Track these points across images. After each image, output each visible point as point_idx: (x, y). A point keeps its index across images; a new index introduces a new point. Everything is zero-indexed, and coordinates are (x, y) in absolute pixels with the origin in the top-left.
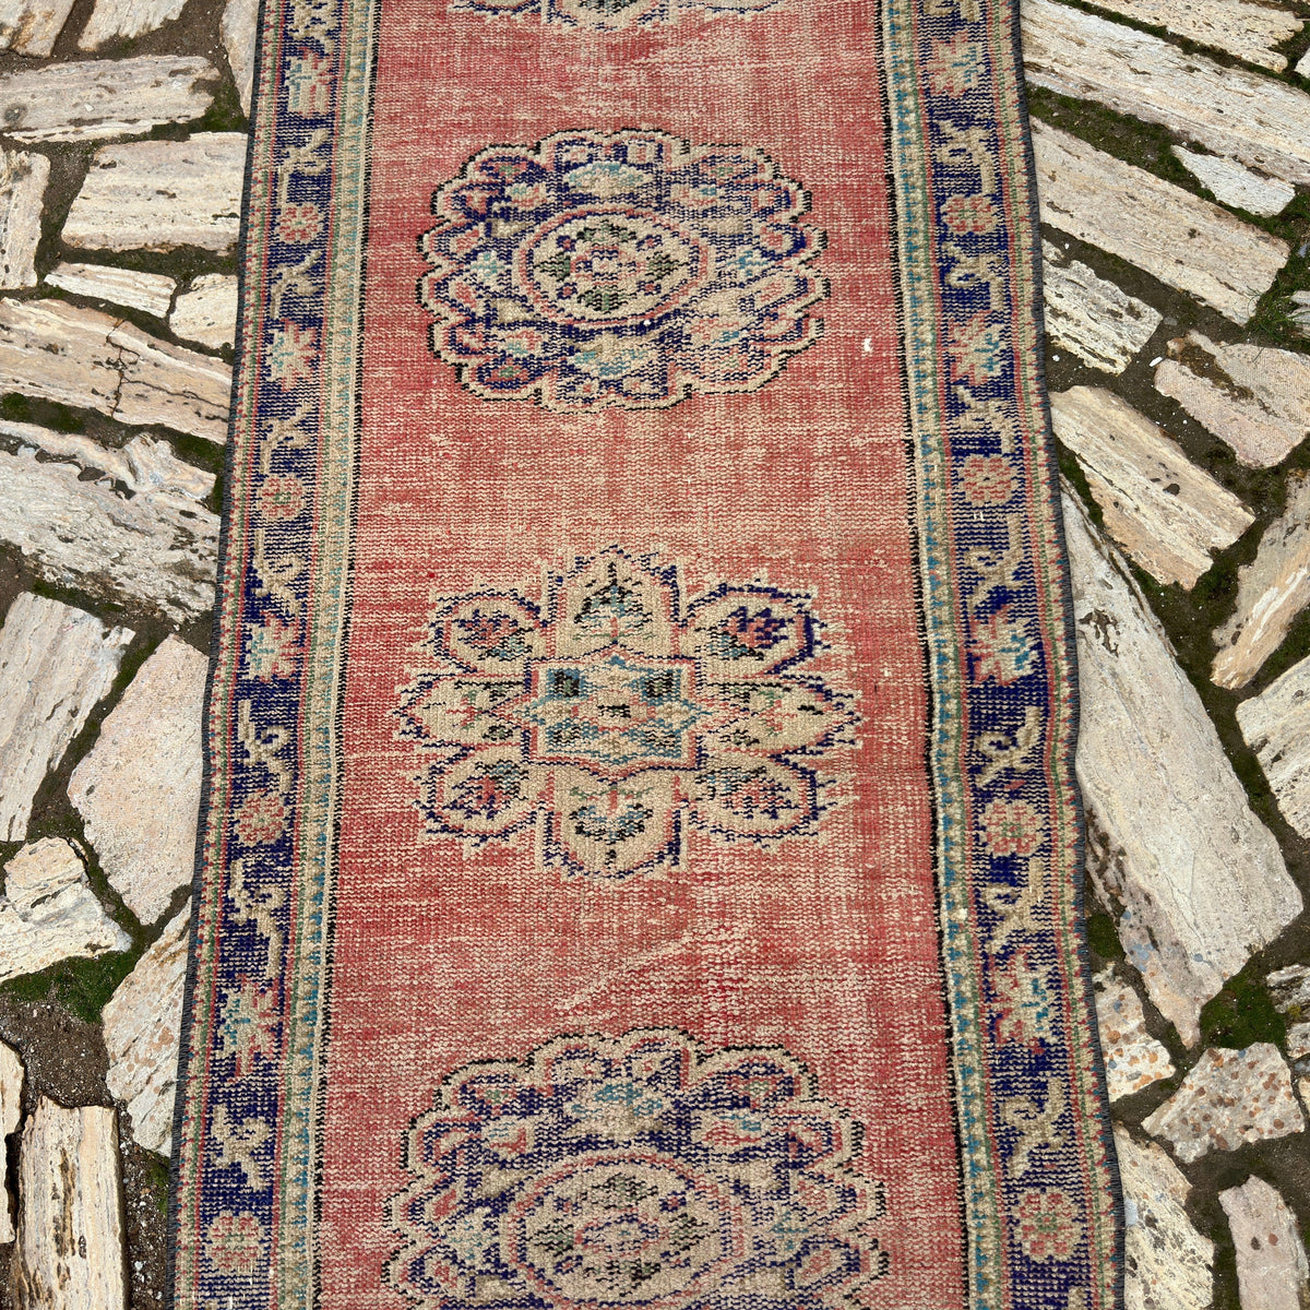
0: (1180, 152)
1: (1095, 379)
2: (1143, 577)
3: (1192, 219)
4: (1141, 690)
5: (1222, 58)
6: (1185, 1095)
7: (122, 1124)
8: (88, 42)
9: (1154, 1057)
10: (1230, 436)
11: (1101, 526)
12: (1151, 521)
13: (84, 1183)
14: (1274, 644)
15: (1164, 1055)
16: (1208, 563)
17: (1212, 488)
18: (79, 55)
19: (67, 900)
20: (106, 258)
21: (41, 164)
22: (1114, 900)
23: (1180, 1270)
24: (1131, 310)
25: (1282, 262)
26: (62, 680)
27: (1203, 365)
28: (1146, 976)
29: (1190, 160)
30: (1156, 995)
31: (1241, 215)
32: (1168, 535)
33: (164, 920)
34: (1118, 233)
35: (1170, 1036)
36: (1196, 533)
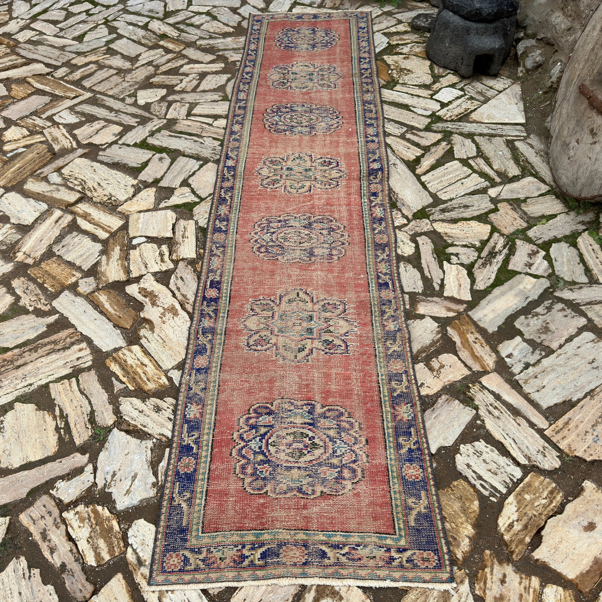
1: (394, 136)
2: (403, 159)
3: (413, 116)
4: (401, 173)
5: (419, 96)
6: (409, 226)
7: (197, 223)
8: (198, 90)
9: (403, 221)
10: (420, 142)
11: (395, 153)
12: (404, 152)
13: (189, 229)
14: (428, 168)
16: (415, 158)
17: (416, 148)
18: (196, 92)
19: (187, 195)
20: (200, 116)
21: (187, 105)
22: (396, 200)
23: (408, 247)
24: (401, 128)
25: (429, 121)
26: (188, 168)
27: (414, 134)
28: (402, 210)
29: (412, 109)
30: (404, 212)
31: (422, 115)
32: (408, 154)
33: (207, 197)
34: (399, 118)
35: (407, 218)
36: (412, 153)
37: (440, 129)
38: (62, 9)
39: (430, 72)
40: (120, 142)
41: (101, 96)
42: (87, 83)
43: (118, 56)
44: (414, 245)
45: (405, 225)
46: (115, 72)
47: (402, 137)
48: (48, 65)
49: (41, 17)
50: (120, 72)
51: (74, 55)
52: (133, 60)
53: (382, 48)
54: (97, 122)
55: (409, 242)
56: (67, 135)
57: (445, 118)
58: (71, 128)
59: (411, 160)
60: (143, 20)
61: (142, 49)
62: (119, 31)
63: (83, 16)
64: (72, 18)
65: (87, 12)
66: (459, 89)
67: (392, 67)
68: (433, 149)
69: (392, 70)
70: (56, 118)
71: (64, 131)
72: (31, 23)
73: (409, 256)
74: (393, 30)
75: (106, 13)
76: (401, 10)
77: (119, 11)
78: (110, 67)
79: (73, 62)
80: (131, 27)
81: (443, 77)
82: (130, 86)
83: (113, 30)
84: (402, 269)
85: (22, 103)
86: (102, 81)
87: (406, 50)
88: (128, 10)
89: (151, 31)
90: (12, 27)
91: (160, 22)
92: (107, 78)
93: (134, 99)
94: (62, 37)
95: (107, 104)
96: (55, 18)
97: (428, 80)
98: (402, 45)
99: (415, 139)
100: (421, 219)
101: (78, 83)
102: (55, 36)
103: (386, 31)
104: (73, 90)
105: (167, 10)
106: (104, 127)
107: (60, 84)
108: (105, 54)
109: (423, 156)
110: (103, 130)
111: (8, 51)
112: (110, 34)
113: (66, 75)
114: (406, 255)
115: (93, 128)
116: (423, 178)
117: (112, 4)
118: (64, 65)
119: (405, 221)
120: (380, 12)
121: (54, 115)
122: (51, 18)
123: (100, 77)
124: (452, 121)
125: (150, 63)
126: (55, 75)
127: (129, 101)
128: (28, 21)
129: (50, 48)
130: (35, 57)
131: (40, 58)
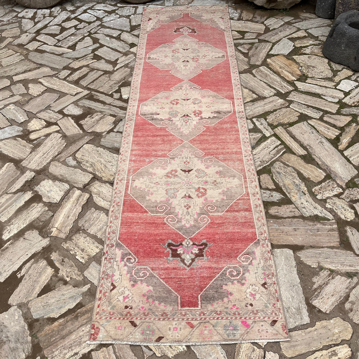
0: (322, 96)
1: (315, 119)
2: (326, 138)
3: (325, 103)
4: (328, 149)
5: (326, 87)
6: (345, 194)
9: (339, 190)
10: (335, 124)
11: (319, 133)
12: (326, 132)
14: (347, 145)
15: (341, 189)
16: (335, 136)
17: (334, 129)
22: (330, 172)
23: (349, 213)
24: (318, 112)
25: (339, 107)
27: (330, 117)
28: (336, 180)
29: (323, 97)
30: (338, 182)
31: (332, 102)
32: (329, 134)
34: (315, 104)
35: (341, 187)
36: (333, 133)
37: (348, 113)
38: (57, 25)
39: (329, 68)
40: (115, 130)
41: (95, 93)
42: (84, 83)
43: (103, 61)
44: (353, 211)
45: (342, 194)
46: (102, 73)
47: (321, 119)
48: (53, 69)
49: (43, 31)
50: (106, 72)
51: (71, 61)
52: (114, 63)
53: (290, 50)
54: (95, 114)
55: (348, 208)
56: (75, 125)
57: (350, 104)
58: (77, 119)
59: (333, 138)
60: (115, 34)
61: (118, 55)
62: (100, 41)
63: (73, 30)
64: (65, 32)
65: (75, 27)
66: (354, 81)
67: (301, 65)
68: (347, 130)
69: (302, 67)
70: (65, 111)
71: (72, 121)
72: (37, 36)
73: (351, 221)
74: (295, 35)
75: (89, 28)
76: (297, 21)
77: (98, 26)
78: (98, 70)
79: (71, 66)
80: (108, 38)
81: (340, 71)
82: (115, 84)
83: (95, 41)
84: (349, 233)
85: (39, 99)
86: (94, 80)
87: (308, 51)
88: (104, 26)
89: (123, 41)
90: (24, 39)
91: (128, 34)
92: (97, 79)
93: (119, 94)
94: (60, 47)
95: (101, 99)
96: (54, 32)
97: (330, 74)
98: (304, 47)
99: (332, 121)
100: (353, 188)
101: (76, 83)
102: (55, 45)
103: (290, 36)
104: (74, 89)
105: (132, 24)
106: (101, 118)
107: (64, 83)
108: (93, 59)
109: (341, 135)
110: (101, 121)
111: (23, 58)
112: (94, 43)
113: (68, 76)
114: (349, 220)
115: (94, 119)
116: (346, 153)
117: (92, 21)
118: (65, 68)
119: (341, 190)
120: (282, 23)
121: (64, 108)
122: (50, 32)
123: (92, 77)
124: (355, 106)
125: (126, 66)
126: (59, 76)
127: (117, 96)
128: (34, 35)
129: (52, 55)
130: (43, 62)
131: (46, 63)
